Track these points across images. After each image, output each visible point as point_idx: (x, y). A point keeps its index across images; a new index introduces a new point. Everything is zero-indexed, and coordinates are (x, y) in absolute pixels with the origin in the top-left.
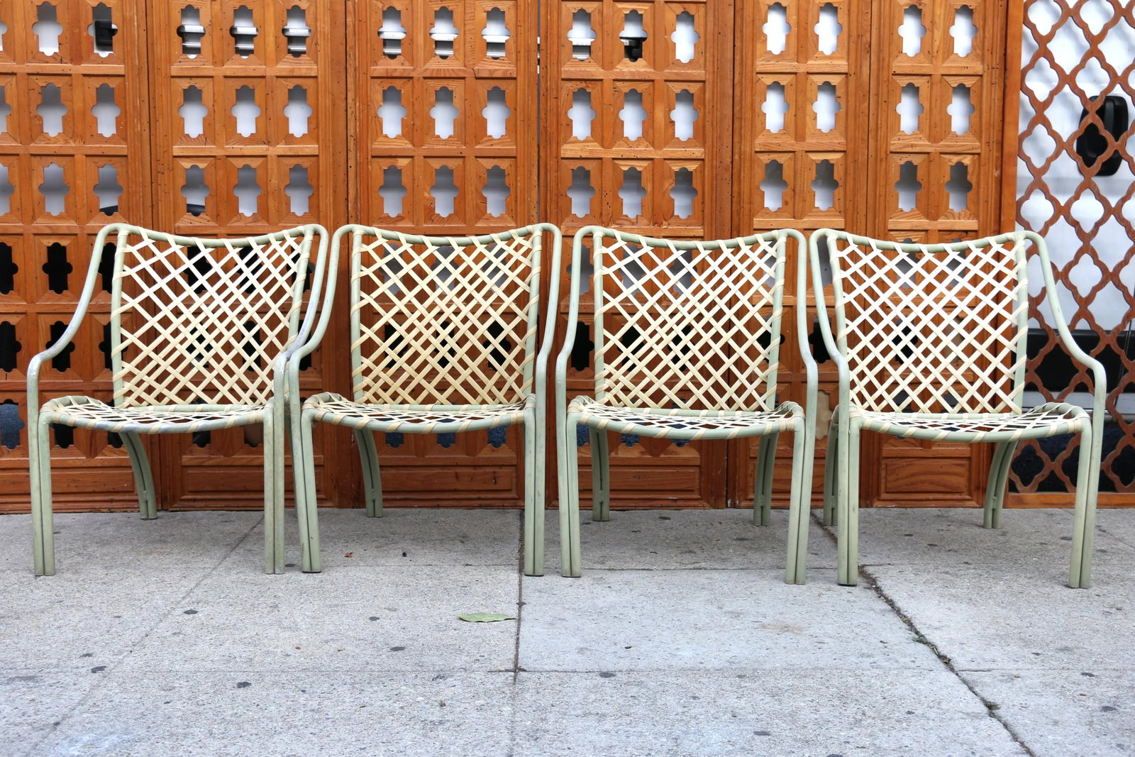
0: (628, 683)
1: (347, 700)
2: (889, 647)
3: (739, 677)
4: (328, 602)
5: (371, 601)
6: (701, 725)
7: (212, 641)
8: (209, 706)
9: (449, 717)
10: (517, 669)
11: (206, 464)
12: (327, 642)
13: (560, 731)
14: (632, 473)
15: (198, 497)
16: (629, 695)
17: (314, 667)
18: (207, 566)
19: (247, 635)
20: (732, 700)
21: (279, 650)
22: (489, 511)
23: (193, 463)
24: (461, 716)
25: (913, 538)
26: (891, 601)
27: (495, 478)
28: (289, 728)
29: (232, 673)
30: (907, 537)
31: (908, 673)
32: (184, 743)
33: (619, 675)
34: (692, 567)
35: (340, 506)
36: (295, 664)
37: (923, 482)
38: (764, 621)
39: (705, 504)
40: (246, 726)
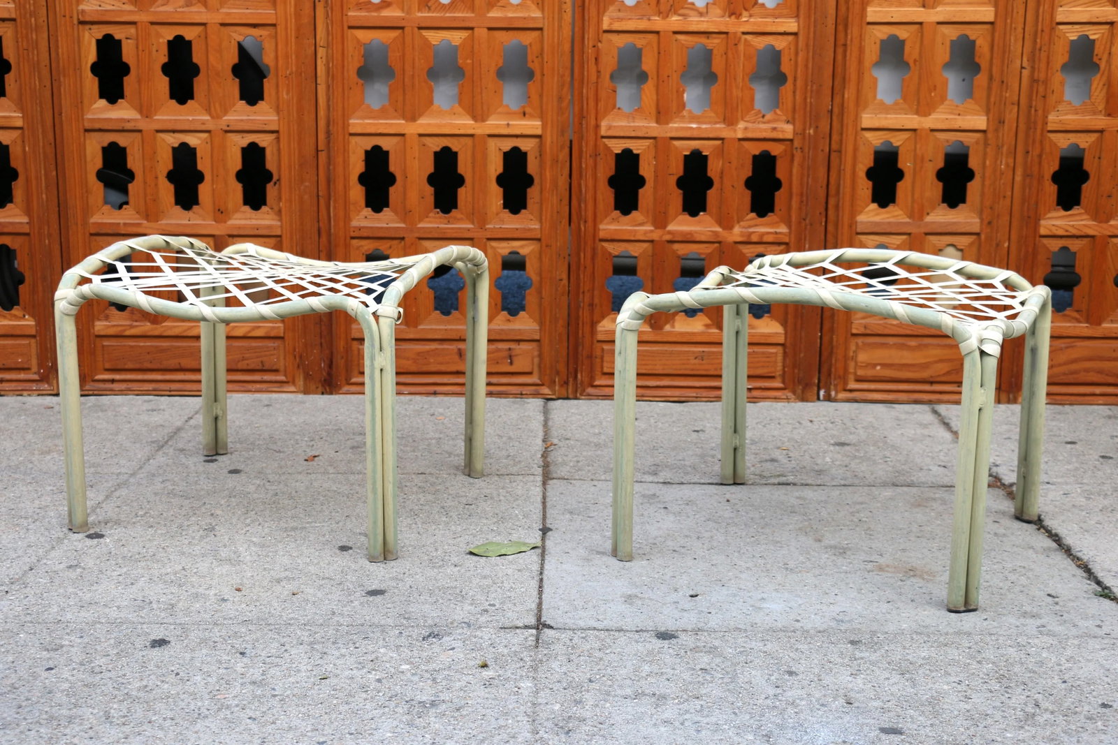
0: (695, 649)
1: (303, 668)
2: (1061, 603)
3: (852, 642)
4: (283, 525)
5: (341, 524)
6: (802, 716)
7: (121, 578)
8: (109, 674)
9: (445, 696)
10: (540, 625)
11: (128, 333)
12: (279, 581)
13: (602, 719)
14: (694, 352)
15: (117, 377)
16: (698, 667)
17: (258, 618)
18: (123, 470)
19: (169, 570)
20: (844, 678)
21: (212, 592)
22: (503, 401)
23: (111, 331)
24: (462, 694)
25: (1077, 446)
26: (1056, 535)
27: (510, 357)
28: (219, 710)
29: (145, 626)
30: (1069, 446)
31: (1093, 644)
32: (67, 731)
33: (683, 636)
34: (776, 481)
35: (306, 392)
36: (232, 614)
37: (1087, 370)
38: (882, 561)
39: (790, 395)
40: (159, 706)
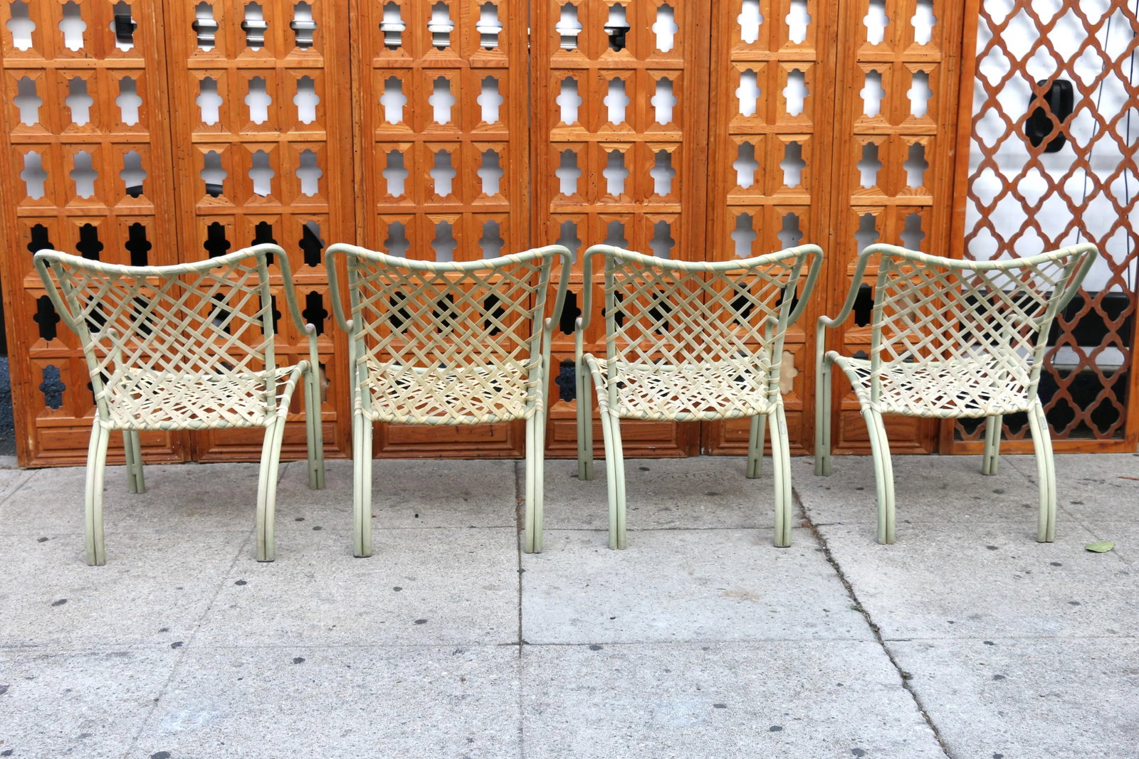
0: (613, 657)
2: (830, 616)
3: (705, 649)
6: (671, 698)
9: (470, 692)
10: (521, 642)
13: (559, 704)
16: (614, 668)
20: (697, 673)
24: (479, 690)
25: (863, 492)
26: (837, 565)
30: (858, 492)
31: (842, 644)
33: (605, 647)
34: (668, 526)
38: (728, 588)
39: (681, 452)
